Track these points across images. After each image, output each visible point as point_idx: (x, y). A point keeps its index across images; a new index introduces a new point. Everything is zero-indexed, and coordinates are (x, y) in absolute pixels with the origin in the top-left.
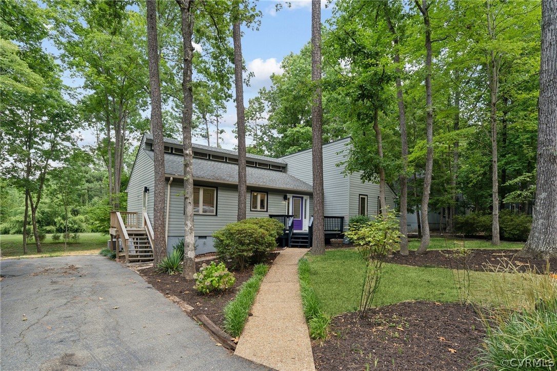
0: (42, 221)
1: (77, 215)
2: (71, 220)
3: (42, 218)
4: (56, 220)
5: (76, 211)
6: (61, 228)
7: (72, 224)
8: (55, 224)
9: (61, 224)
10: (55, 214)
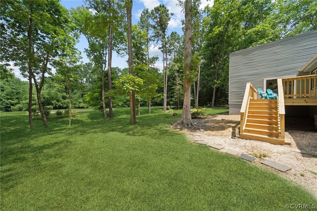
0: (44, 103)
1: (66, 99)
2: (62, 102)
3: (44, 101)
4: (53, 102)
5: (65, 97)
6: (56, 107)
7: (63, 104)
8: (52, 104)
9: (56, 104)
10: (53, 99)
